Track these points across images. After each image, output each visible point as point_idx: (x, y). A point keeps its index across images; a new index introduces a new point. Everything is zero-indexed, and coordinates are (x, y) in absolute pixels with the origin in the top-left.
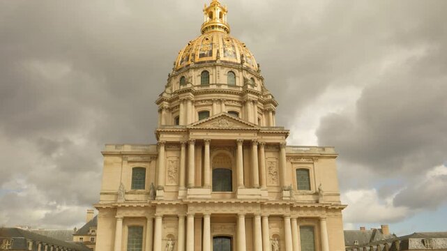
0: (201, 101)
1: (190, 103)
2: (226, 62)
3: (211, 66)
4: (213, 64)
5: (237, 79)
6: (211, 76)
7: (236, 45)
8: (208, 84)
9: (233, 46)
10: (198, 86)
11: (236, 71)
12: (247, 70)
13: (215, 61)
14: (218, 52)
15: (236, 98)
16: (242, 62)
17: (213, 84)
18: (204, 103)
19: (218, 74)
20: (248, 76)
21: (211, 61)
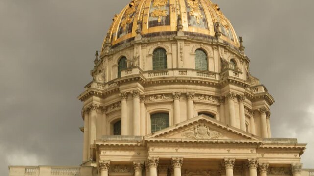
0: (156, 96)
1: (137, 100)
2: (192, 34)
3: (169, 41)
4: (173, 37)
5: (210, 60)
6: (169, 58)
7: (205, 7)
8: (165, 69)
9: (202, 9)
10: (149, 72)
11: (208, 49)
12: (225, 46)
13: (176, 33)
14: (179, 18)
15: (211, 91)
16: (217, 35)
17: (173, 70)
18: (159, 100)
19: (180, 54)
20: (227, 57)
21: (170, 33)
